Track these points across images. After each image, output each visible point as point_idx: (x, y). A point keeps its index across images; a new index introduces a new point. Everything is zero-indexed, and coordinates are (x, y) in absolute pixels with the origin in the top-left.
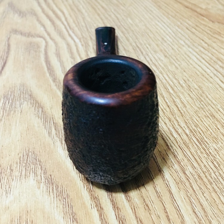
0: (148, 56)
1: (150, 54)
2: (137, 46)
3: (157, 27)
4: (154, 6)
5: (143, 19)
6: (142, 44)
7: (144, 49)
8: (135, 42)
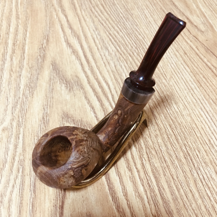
0: (201, 172)
1: (201, 168)
2: (187, 151)
3: (201, 119)
4: (194, 81)
5: (186, 103)
6: (192, 148)
7: (194, 157)
8: (185, 145)
